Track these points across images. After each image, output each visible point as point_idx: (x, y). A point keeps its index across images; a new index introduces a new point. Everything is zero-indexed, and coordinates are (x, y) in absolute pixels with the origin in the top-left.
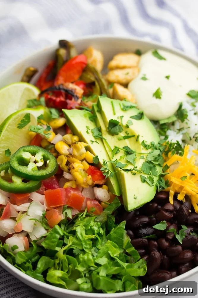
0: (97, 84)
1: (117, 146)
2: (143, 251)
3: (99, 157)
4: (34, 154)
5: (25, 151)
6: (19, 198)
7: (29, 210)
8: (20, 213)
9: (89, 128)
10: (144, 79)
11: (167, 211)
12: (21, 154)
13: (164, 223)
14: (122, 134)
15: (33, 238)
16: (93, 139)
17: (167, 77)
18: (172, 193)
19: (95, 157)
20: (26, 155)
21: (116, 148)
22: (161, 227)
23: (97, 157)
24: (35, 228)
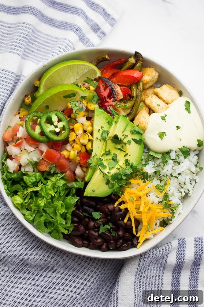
0: (134, 99)
1: (111, 150)
2: (77, 220)
3: (93, 151)
4: (59, 120)
5: (56, 115)
6: (31, 142)
7: (31, 153)
8: (25, 150)
9: (102, 128)
10: (163, 118)
11: (108, 208)
12: (52, 115)
13: (101, 215)
14: (119, 146)
15: (23, 170)
16: (99, 138)
17: (178, 127)
18: (120, 200)
19: (91, 149)
20: (55, 119)
21: (109, 151)
22: (97, 215)
23: (92, 150)
24: (27, 165)
